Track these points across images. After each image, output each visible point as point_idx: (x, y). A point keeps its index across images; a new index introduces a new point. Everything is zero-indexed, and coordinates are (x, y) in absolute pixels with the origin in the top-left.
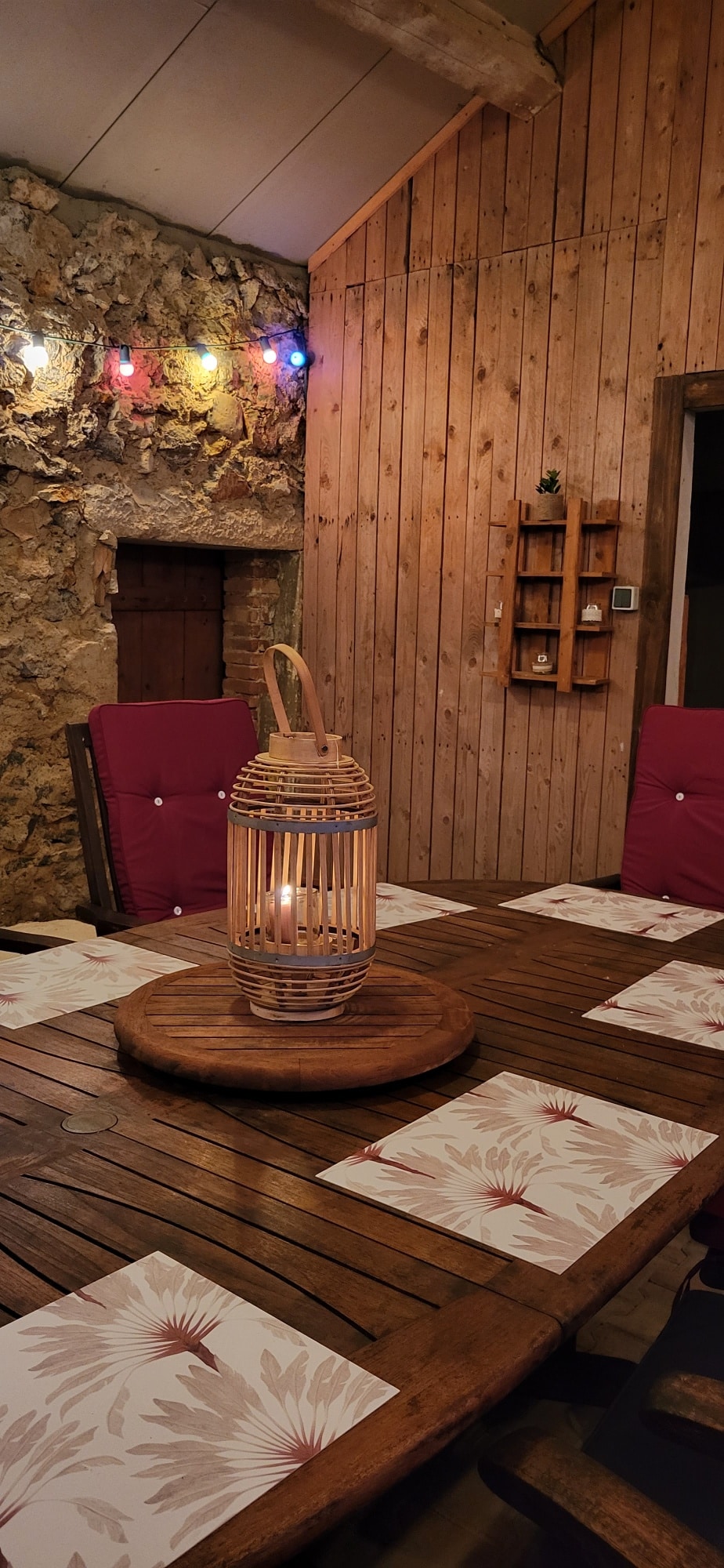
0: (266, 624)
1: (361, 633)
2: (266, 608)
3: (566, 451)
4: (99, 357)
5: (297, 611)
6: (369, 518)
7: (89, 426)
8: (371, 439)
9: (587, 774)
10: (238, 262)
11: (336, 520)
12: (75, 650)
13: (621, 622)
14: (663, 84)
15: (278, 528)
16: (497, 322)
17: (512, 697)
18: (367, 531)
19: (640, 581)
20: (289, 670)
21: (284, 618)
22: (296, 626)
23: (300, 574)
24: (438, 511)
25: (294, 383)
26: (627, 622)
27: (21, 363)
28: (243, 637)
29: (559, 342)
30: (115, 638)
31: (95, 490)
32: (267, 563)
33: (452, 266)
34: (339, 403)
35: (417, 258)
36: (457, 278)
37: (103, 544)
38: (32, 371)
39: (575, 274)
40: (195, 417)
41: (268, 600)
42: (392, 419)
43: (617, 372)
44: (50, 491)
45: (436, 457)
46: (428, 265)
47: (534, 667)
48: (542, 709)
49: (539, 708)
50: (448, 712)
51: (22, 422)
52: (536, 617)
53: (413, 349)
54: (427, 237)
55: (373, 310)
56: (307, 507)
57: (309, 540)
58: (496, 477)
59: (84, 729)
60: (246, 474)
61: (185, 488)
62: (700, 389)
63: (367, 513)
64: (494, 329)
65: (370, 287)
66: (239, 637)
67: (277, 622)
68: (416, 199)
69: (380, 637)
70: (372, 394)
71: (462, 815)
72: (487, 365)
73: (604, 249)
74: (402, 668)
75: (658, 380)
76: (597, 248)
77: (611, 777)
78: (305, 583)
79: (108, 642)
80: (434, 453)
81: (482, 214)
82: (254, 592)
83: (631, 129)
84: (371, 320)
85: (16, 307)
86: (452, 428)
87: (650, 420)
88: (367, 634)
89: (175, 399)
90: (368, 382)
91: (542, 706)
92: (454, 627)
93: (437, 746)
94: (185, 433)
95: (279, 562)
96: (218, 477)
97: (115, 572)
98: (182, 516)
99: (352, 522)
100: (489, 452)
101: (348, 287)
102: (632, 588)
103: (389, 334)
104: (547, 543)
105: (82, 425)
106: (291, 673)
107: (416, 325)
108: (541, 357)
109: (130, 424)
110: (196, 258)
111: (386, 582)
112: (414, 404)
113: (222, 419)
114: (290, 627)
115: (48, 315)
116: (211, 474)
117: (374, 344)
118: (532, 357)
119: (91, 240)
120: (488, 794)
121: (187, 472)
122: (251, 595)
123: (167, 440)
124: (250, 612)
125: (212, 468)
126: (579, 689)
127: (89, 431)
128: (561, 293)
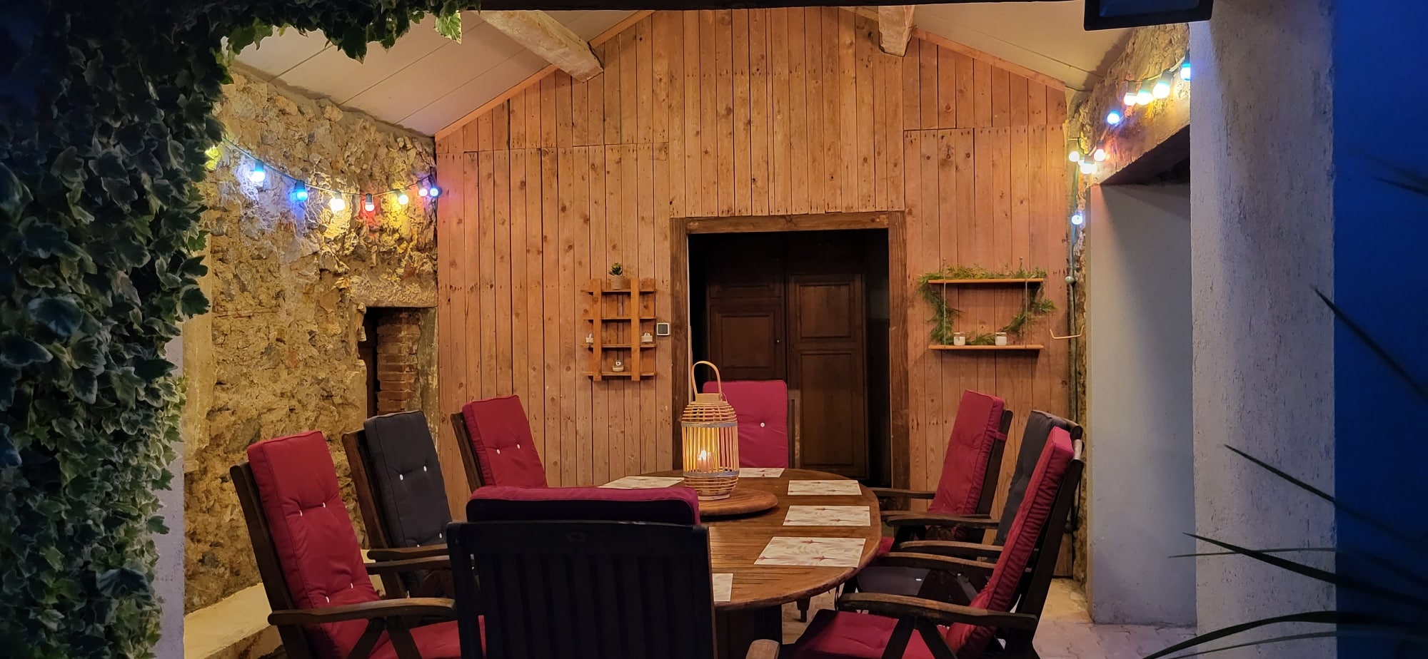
0: (410, 354)
1: (486, 355)
2: (410, 344)
3: (621, 252)
4: (358, 201)
5: (435, 344)
6: (489, 286)
7: (355, 242)
8: (488, 240)
9: (647, 426)
10: (406, 138)
11: (463, 288)
12: (351, 378)
13: (661, 342)
14: (661, 79)
15: (427, 294)
16: (572, 181)
17: (596, 387)
18: (487, 295)
19: (670, 320)
20: (430, 382)
21: (425, 349)
22: (435, 354)
23: (436, 321)
24: (539, 283)
25: (431, 206)
26: (664, 341)
27: (330, 209)
28: (395, 363)
29: (612, 196)
30: (365, 368)
31: (355, 279)
32: (410, 315)
33: (540, 149)
34: (462, 218)
35: (515, 141)
36: (544, 156)
37: (359, 311)
38: (334, 213)
39: (619, 162)
40: (395, 231)
41: (411, 339)
42: (502, 231)
43: (648, 214)
44: (341, 282)
45: (536, 253)
46: (523, 146)
47: (614, 369)
48: (616, 392)
49: (614, 392)
50: (553, 399)
51: (328, 243)
52: (610, 341)
53: (516, 191)
54: (522, 131)
55: (485, 167)
56: (440, 280)
57: (443, 300)
58: (577, 265)
59: (461, 415)
60: (413, 262)
61: (389, 273)
62: (694, 226)
63: (488, 284)
64: (570, 185)
65: (482, 155)
66: (391, 364)
67: (419, 352)
68: (513, 111)
69: (500, 357)
70: (487, 215)
71: (567, 459)
72: (567, 204)
73: (635, 152)
74: (517, 376)
75: (672, 219)
76: (631, 151)
77: (661, 425)
78: (439, 326)
79: (363, 371)
80: (534, 250)
81: (558, 125)
82: (403, 333)
83: (645, 96)
84: (484, 173)
85: (328, 177)
86: (546, 237)
87: (669, 239)
88: (491, 357)
89: (385, 222)
90: (483, 208)
91: (616, 390)
92: (554, 348)
93: (546, 420)
94: (389, 240)
95: (420, 314)
96: (404, 266)
97: (363, 327)
98: (389, 291)
99: (476, 289)
100: (572, 251)
101: (465, 152)
102: (668, 324)
103: (498, 182)
104: (613, 301)
105: (352, 242)
106: (432, 384)
107: (516, 179)
108: (601, 201)
109: (369, 238)
110: (391, 140)
111: (504, 325)
112: (518, 221)
113: (405, 232)
114: (430, 354)
115: (338, 180)
116: (399, 264)
117: (487, 187)
118: (596, 202)
119: (354, 135)
120: (584, 444)
121: (389, 264)
122: (400, 336)
123: (384, 246)
124: (401, 347)
125: (400, 260)
126: (643, 378)
127: (355, 245)
128: (611, 171)
